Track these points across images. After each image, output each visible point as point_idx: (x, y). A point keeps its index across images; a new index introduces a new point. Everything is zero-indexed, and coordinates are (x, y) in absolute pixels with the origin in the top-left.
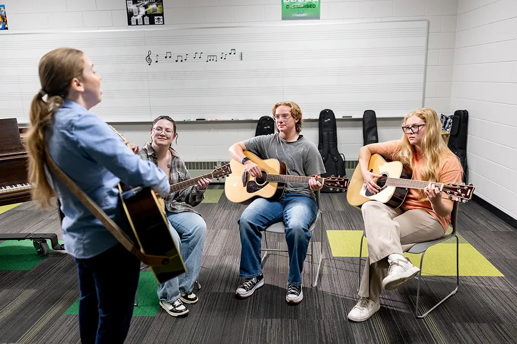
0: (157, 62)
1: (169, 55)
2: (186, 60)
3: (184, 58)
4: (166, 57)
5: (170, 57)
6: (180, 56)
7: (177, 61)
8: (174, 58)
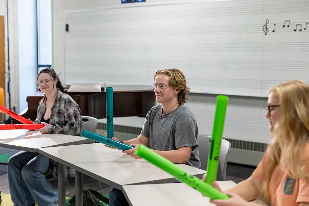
0: (273, 31)
1: (287, 24)
2: (305, 29)
3: (304, 27)
4: (284, 26)
5: (288, 26)
6: (299, 25)
7: (295, 30)
8: (293, 27)
